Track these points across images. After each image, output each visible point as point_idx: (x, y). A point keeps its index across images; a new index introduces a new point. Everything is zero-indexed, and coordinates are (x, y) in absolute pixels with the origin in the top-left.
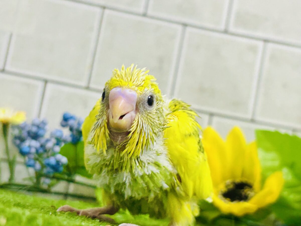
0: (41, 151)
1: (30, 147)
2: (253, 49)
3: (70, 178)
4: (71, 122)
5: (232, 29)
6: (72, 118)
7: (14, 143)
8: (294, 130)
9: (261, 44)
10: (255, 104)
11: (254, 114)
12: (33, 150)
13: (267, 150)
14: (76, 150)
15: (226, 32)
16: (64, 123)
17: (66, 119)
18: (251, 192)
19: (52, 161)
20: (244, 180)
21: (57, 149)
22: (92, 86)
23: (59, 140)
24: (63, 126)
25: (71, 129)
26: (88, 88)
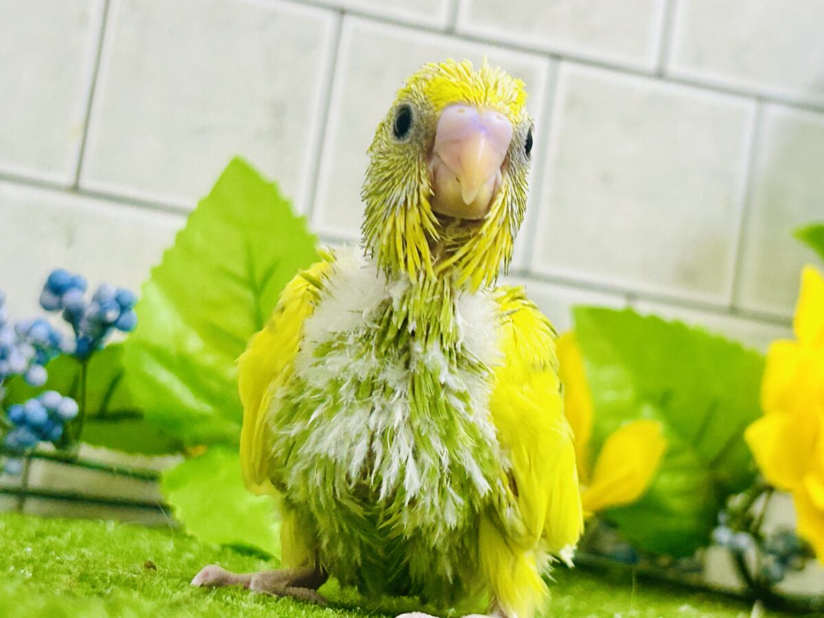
3: (63, 453)
4: (72, 298)
5: (465, 25)
6: (74, 284)
8: (631, 296)
9: (542, 65)
15: (450, 32)
16: (51, 299)
17: (56, 287)
19: (35, 410)
21: (40, 375)
22: (87, 183)
23: (43, 351)
24: (47, 308)
25: (73, 317)
26: (75, 189)
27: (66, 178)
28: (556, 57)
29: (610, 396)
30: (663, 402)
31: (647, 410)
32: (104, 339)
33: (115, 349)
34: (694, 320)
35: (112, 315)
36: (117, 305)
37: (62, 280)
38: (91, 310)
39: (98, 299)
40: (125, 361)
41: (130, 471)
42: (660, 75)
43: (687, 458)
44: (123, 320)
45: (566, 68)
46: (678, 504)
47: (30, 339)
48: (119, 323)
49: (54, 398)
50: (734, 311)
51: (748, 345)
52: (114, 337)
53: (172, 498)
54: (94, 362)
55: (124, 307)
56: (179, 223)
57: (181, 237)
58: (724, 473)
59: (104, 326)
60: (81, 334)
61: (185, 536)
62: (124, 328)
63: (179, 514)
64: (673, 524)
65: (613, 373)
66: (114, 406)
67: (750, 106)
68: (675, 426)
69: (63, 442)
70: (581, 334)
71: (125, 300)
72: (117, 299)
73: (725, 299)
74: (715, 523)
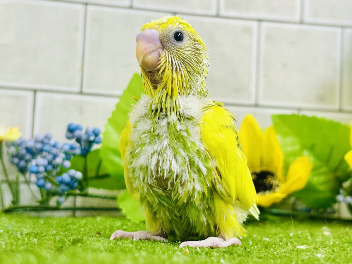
0: (50, 168)
1: (37, 165)
2: (248, 31)
3: (83, 193)
4: (77, 133)
5: (223, 12)
6: (78, 128)
7: (12, 163)
8: (299, 110)
9: (255, 24)
10: (257, 88)
11: (257, 98)
12: (42, 169)
13: (285, 135)
14: (86, 161)
15: (217, 16)
16: (70, 135)
17: (71, 130)
18: (275, 180)
19: (66, 177)
20: (264, 168)
21: (68, 164)
22: (85, 90)
23: (69, 155)
24: (69, 138)
25: (79, 140)
26: (81, 93)
27: (77, 89)
28: (260, 20)
29: (290, 149)
30: (312, 148)
31: (306, 153)
32: (91, 148)
33: (97, 151)
34: (320, 115)
35: (92, 138)
36: (94, 134)
37: (73, 127)
38: (84, 137)
39: (87, 133)
40: (102, 155)
41: (109, 196)
42: (302, 22)
43: (324, 169)
44: (97, 139)
45: (264, 25)
46: (322, 188)
47: (63, 151)
48: (96, 141)
49: (73, 172)
50: (341, 111)
51: (343, 123)
52: (95, 147)
53: (121, 205)
54: (89, 157)
55: (96, 135)
56: (117, 101)
57: (118, 106)
58: (340, 173)
59: (90, 143)
60: (83, 147)
61: (127, 219)
62: (98, 143)
63: (124, 211)
64: (321, 196)
65: (290, 139)
66: (101, 173)
67: (339, 30)
68: (318, 157)
69: (82, 188)
70: (276, 126)
71: (96, 132)
72: (94, 132)
73: (336, 107)
74: (338, 193)
